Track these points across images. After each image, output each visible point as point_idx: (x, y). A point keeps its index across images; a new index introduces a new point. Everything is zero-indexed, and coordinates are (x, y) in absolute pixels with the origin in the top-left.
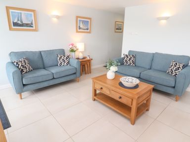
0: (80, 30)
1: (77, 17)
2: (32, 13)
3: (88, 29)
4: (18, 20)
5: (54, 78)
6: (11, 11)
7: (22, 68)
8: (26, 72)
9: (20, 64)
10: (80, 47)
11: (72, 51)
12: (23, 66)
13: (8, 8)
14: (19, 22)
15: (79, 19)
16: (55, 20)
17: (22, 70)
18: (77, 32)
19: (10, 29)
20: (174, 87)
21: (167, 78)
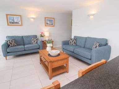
0: (48, 25)
1: (45, 18)
2: (20, 17)
3: (52, 24)
4: (12, 21)
5: (25, 50)
6: (8, 16)
7: (9, 44)
8: (11, 46)
9: (9, 42)
10: (47, 34)
11: (42, 36)
12: (10, 43)
13: (7, 15)
14: (13, 22)
15: (46, 19)
16: (32, 20)
17: (9, 45)
18: (46, 26)
19: (8, 25)
20: (90, 59)
21: (87, 53)
